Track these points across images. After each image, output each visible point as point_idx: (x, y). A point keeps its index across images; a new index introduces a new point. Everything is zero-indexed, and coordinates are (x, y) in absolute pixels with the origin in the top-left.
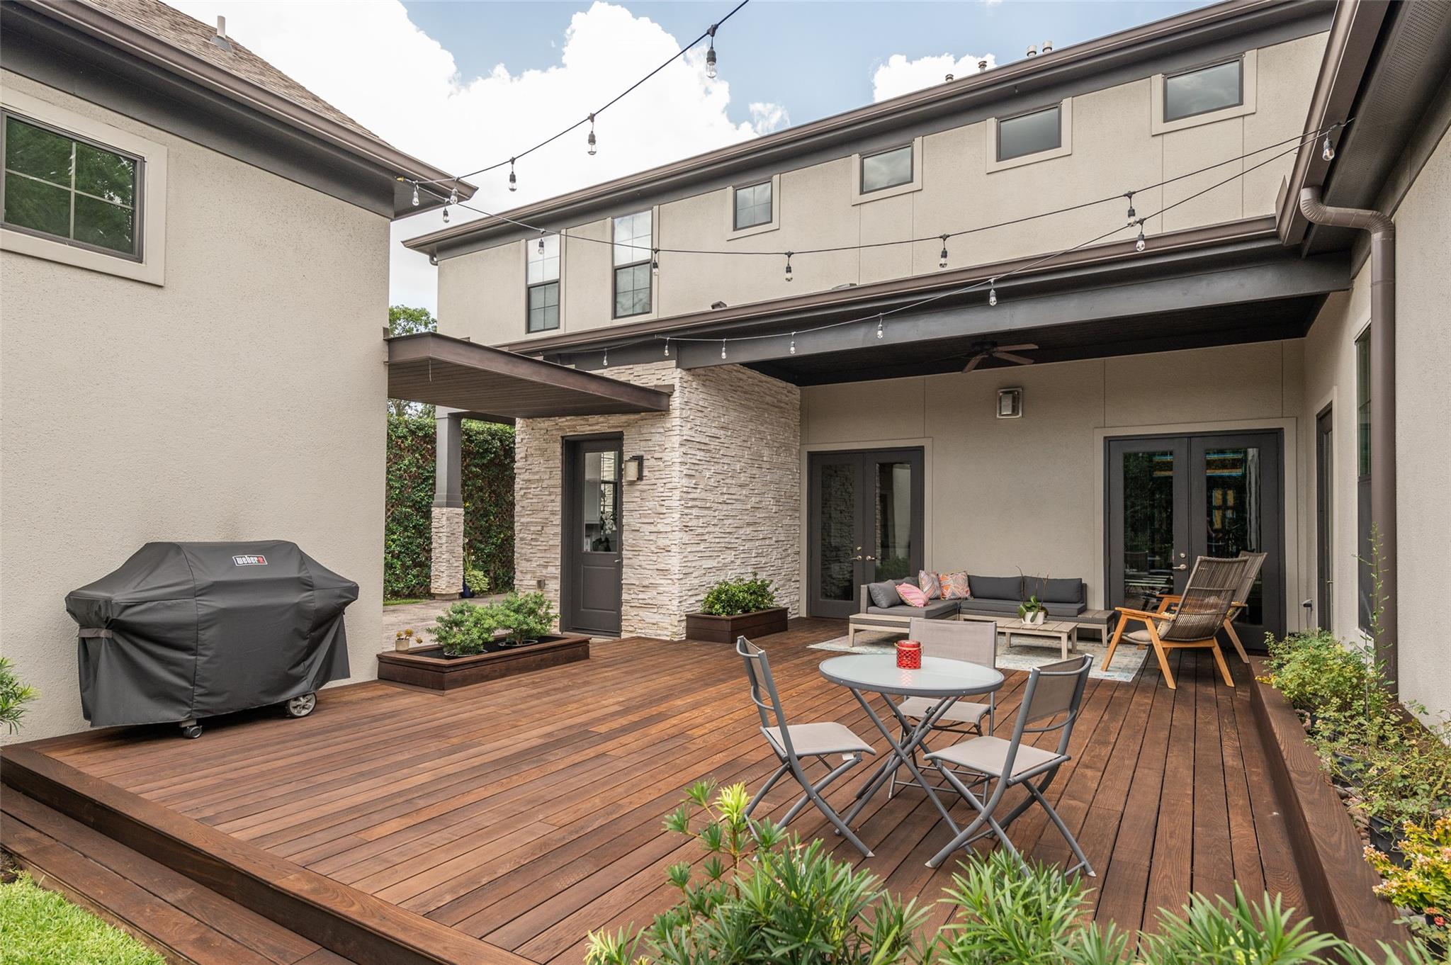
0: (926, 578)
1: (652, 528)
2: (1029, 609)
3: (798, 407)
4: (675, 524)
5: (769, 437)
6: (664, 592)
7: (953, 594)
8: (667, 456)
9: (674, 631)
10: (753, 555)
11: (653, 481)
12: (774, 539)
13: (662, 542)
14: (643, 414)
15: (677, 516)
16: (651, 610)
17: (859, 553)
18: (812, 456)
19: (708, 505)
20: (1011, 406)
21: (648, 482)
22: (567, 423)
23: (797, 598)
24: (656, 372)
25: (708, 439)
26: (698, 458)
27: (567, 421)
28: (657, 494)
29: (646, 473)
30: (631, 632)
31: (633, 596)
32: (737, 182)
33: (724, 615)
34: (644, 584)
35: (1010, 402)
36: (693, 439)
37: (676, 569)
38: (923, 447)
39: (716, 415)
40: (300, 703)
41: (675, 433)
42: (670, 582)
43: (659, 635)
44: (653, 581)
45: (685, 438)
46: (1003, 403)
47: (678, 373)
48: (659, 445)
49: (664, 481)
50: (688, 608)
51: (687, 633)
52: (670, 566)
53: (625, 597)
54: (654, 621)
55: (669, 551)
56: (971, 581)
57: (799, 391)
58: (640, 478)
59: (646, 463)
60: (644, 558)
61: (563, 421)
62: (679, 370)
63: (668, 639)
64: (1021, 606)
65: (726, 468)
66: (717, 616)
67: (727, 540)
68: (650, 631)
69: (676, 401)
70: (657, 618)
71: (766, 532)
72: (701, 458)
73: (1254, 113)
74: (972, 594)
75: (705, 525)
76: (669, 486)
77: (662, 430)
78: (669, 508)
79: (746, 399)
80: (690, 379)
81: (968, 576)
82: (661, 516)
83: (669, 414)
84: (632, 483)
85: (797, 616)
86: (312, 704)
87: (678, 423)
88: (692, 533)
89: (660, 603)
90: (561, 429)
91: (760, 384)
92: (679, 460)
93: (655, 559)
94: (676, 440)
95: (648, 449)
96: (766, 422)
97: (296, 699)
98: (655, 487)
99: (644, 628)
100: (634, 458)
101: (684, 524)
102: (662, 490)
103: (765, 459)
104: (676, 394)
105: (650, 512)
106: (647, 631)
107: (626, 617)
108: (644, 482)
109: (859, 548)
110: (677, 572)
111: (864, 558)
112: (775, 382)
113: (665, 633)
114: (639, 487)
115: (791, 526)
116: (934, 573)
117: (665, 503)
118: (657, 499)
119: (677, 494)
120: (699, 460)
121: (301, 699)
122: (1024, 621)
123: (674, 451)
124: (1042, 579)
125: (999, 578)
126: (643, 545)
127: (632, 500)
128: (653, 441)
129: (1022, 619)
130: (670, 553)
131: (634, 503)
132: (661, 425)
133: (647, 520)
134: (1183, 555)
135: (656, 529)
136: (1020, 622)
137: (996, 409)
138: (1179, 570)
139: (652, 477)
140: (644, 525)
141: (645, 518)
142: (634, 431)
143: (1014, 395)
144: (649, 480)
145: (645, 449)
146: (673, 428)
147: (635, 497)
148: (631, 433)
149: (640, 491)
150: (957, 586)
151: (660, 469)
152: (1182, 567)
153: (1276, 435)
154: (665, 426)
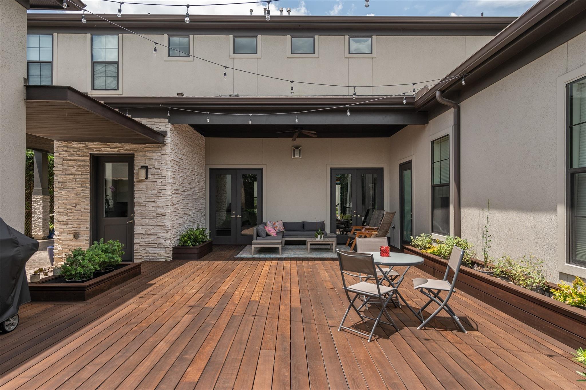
0: (270, 224)
1: (154, 204)
2: (319, 234)
3: (204, 147)
4: (168, 202)
5: (197, 160)
6: (162, 236)
7: (279, 230)
8: (163, 167)
9: (168, 256)
10: (192, 217)
11: (154, 180)
12: (198, 209)
13: (159, 211)
14: (147, 144)
15: (169, 198)
16: (153, 246)
17: (234, 214)
18: (211, 170)
19: (179, 192)
20: (299, 153)
21: (151, 180)
22: (94, 146)
24: (155, 123)
25: (179, 159)
26: (176, 169)
27: (94, 145)
28: (157, 187)
29: (149, 175)
30: (140, 259)
31: (141, 240)
32: (171, 33)
33: (191, 246)
34: (149, 233)
35: (298, 152)
36: (175, 159)
37: (169, 225)
38: (262, 168)
39: (181, 148)
40: (10, 322)
41: (168, 156)
42: (165, 231)
43: (159, 259)
44: (155, 232)
45: (172, 158)
46: (296, 152)
47: (169, 126)
48: (158, 162)
49: (161, 180)
50: (173, 244)
51: (173, 257)
52: (165, 223)
53: (136, 240)
54: (155, 252)
55: (165, 216)
56: (285, 224)
57: (205, 139)
58: (147, 178)
59: (149, 170)
60: (149, 220)
61: (91, 145)
62: (170, 124)
63: (165, 260)
64: (316, 233)
65: (185, 174)
66: (188, 247)
67: (185, 210)
68: (152, 257)
69: (169, 139)
70: (157, 250)
71: (196, 206)
72: (177, 169)
73: (375, 58)
74: (285, 230)
75: (178, 202)
76: (164, 182)
77: (160, 154)
78: (164, 194)
79: (190, 141)
80: (173, 129)
81: (283, 222)
82: (159, 198)
83: (164, 147)
84: (141, 181)
86: (16, 322)
87: (170, 151)
88: (174, 206)
89: (159, 242)
90: (89, 149)
91: (194, 134)
92: (170, 170)
93: (155, 220)
94: (169, 160)
95: (151, 163)
96: (196, 153)
97: (8, 320)
98: (156, 183)
99: (149, 256)
100: (143, 167)
101: (172, 202)
102: (160, 184)
103: (196, 171)
104: (169, 136)
105: (152, 196)
106: (150, 257)
107: (137, 251)
108: (148, 180)
109: (234, 212)
110: (169, 226)
111: (236, 216)
112: (198, 134)
113: (162, 257)
114: (145, 183)
115: (203, 202)
116: (272, 222)
117: (163, 191)
118: (157, 189)
119: (169, 187)
120: (176, 170)
121: (11, 319)
122: (317, 238)
123: (167, 165)
124: (310, 222)
125: (294, 223)
126: (148, 213)
127: (140, 189)
128: (154, 159)
129: (316, 238)
130: (165, 217)
131: (142, 191)
132: (159, 151)
133: (150, 200)
134: (355, 211)
135: (156, 205)
136: (315, 239)
137: (292, 154)
138: (354, 217)
139: (154, 178)
140: (148, 203)
141: (149, 199)
142: (141, 153)
143: (299, 149)
144: (152, 179)
145: (149, 163)
146: (167, 153)
147: (142, 188)
148: (139, 154)
149: (146, 185)
150: (280, 226)
151: (158, 174)
152: (355, 216)
153: (381, 170)
154: (161, 152)
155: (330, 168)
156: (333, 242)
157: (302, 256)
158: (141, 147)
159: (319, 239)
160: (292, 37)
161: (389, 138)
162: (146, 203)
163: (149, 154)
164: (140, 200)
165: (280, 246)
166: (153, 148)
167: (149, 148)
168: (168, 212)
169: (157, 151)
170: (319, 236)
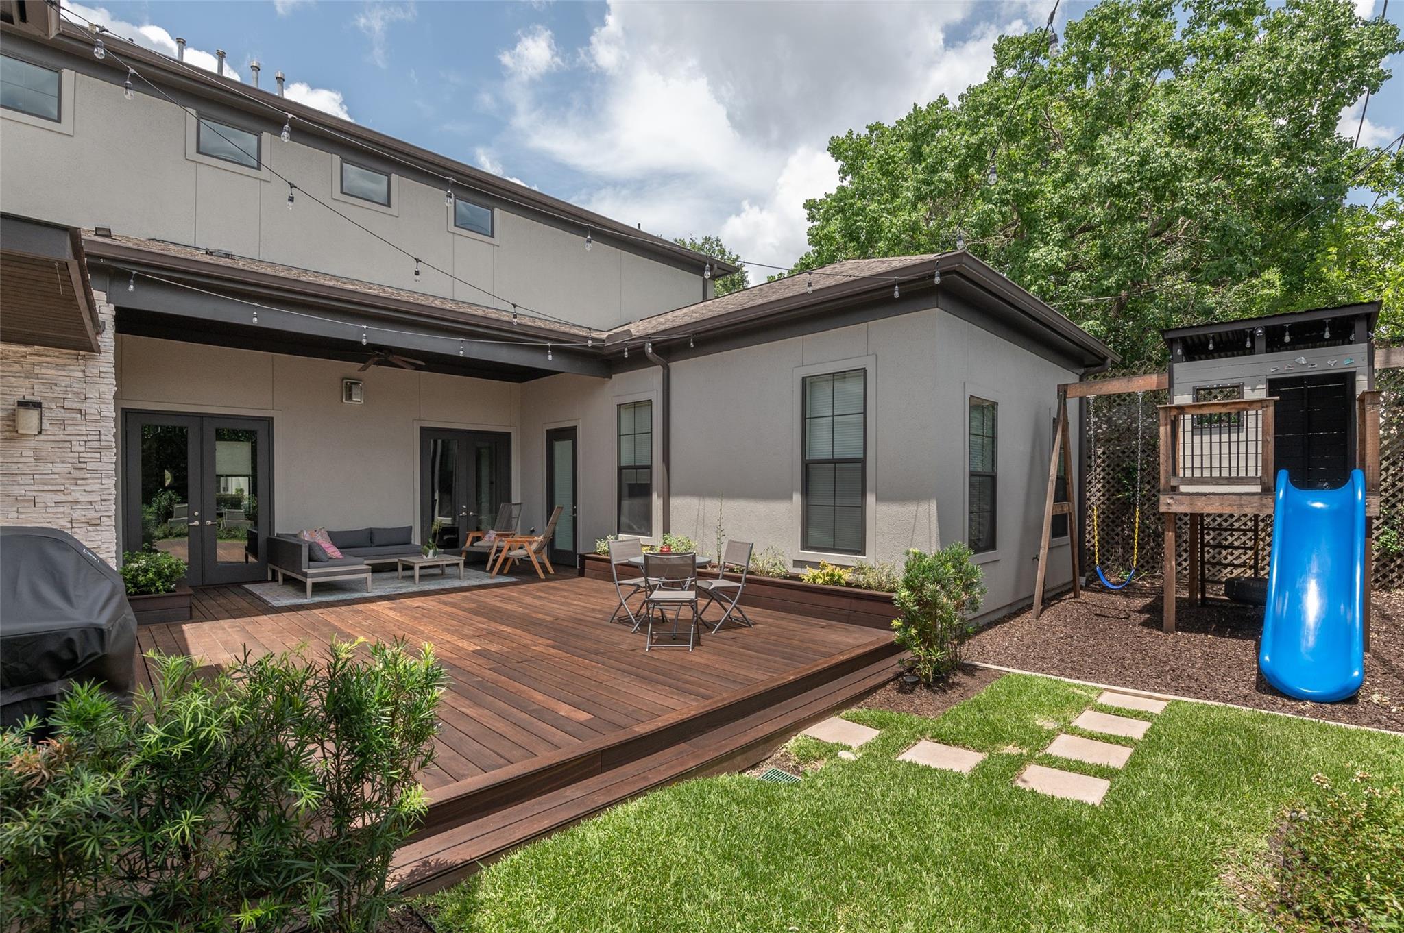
1: (62, 498)
2: (430, 548)
8: (91, 408)
11: (63, 438)
13: (80, 514)
15: (111, 482)
17: (196, 518)
21: (53, 438)
28: (71, 455)
29: (46, 425)
35: (359, 392)
38: (272, 418)
41: (106, 381)
46: (354, 392)
48: (75, 393)
49: (85, 439)
52: (100, 544)
55: (98, 525)
58: (38, 431)
59: (46, 413)
69: (107, 341)
73: (499, 245)
76: (96, 445)
77: (81, 375)
78: (94, 472)
81: (328, 532)
82: (79, 482)
83: (93, 358)
84: (18, 438)
87: (113, 370)
92: (113, 415)
94: (110, 391)
95: (50, 395)
98: (67, 445)
100: (22, 404)
101: (115, 492)
102: (83, 449)
104: (107, 334)
108: (43, 438)
109: (196, 513)
111: (202, 523)
114: (32, 444)
117: (90, 466)
118: (71, 461)
119: (109, 455)
122: (427, 557)
123: (104, 403)
124: (384, 529)
125: (352, 531)
126: (42, 520)
127: (15, 460)
128: (61, 386)
130: (98, 528)
131: (19, 465)
132: (79, 368)
133: (50, 488)
134: (464, 507)
135: (70, 499)
137: (343, 395)
138: (462, 516)
139: (62, 432)
140: (43, 494)
141: (45, 484)
142: (17, 367)
143: (360, 387)
144: (54, 435)
145: (46, 395)
146: (102, 375)
147: (21, 456)
148: (11, 369)
149: (35, 449)
151: (75, 422)
153: (506, 436)
154: (84, 371)
155: (421, 428)
156: (460, 560)
157: (403, 591)
158: (15, 352)
159: (430, 556)
160: (344, 160)
161: (520, 384)
162: (35, 494)
163: (44, 371)
164: (16, 487)
165: (368, 576)
166: (58, 357)
167: (47, 356)
168: (109, 516)
169: (71, 367)
170: (431, 552)
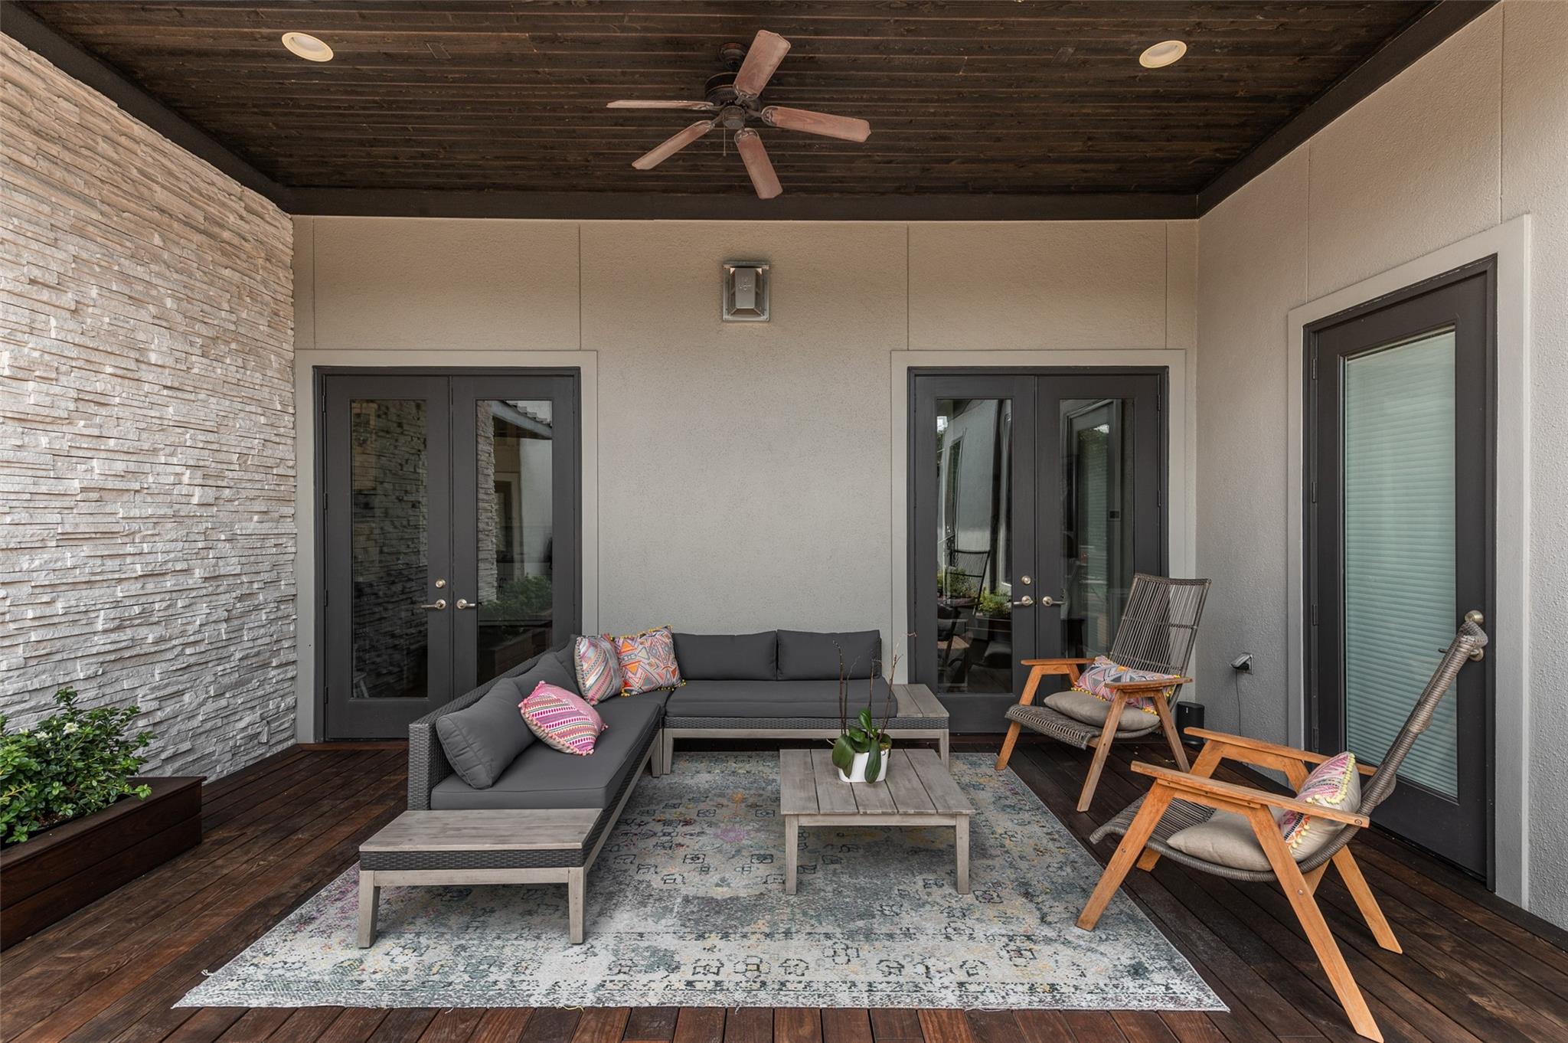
0: (591, 654)
2: (859, 747)
3: (288, 260)
7: (647, 680)
12: (198, 573)
17: (440, 593)
18: (326, 379)
20: (753, 293)
23: (290, 700)
35: (752, 286)
38: (578, 369)
46: (739, 286)
56: (681, 645)
57: (290, 225)
74: (684, 676)
81: (674, 636)
85: (290, 743)
103: (153, 358)
109: (440, 583)
111: (452, 604)
115: (265, 537)
116: (606, 637)
122: (848, 775)
125: (732, 637)
129: (841, 772)
134: (1027, 580)
136: (837, 775)
137: (722, 299)
138: (1022, 606)
143: (757, 273)
150: (653, 660)
152: (1026, 600)
153: (1157, 377)
155: (910, 369)
156: (954, 816)
161: (1197, 220)
165: (574, 877)
170: (861, 761)
